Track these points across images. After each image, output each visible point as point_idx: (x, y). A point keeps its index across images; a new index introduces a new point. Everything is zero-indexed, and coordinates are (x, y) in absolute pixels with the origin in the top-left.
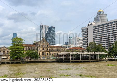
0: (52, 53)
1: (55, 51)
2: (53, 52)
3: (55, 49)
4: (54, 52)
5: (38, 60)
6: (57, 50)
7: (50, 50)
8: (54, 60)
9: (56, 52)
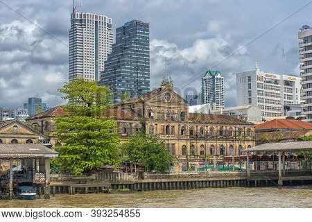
0: (199, 145)
1: (213, 138)
2: (203, 143)
3: (211, 129)
4: (209, 144)
5: (169, 177)
6: (221, 132)
7: (191, 132)
8: (231, 176)
9: (214, 143)
